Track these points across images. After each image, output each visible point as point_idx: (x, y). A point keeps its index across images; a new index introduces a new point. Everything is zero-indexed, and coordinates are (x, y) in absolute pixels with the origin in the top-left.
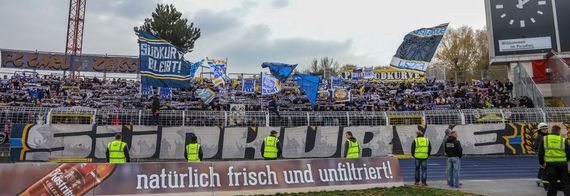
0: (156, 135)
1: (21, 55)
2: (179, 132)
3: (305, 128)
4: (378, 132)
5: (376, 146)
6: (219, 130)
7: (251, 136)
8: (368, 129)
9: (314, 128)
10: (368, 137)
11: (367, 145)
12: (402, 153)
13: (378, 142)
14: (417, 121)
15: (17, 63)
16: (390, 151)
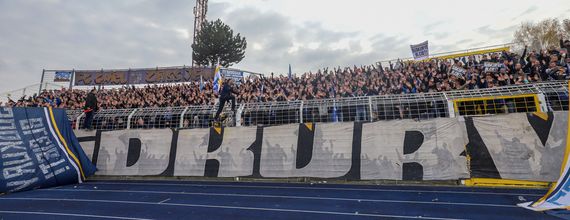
0: (93, 142)
1: (90, 74)
2: (121, 138)
3: (295, 127)
4: (434, 131)
5: (433, 160)
6: (172, 133)
7: (215, 142)
8: (411, 125)
9: (309, 126)
10: (413, 141)
11: (411, 158)
12: (496, 175)
13: (436, 151)
14: (525, 105)
15: (87, 81)
16: (465, 170)
